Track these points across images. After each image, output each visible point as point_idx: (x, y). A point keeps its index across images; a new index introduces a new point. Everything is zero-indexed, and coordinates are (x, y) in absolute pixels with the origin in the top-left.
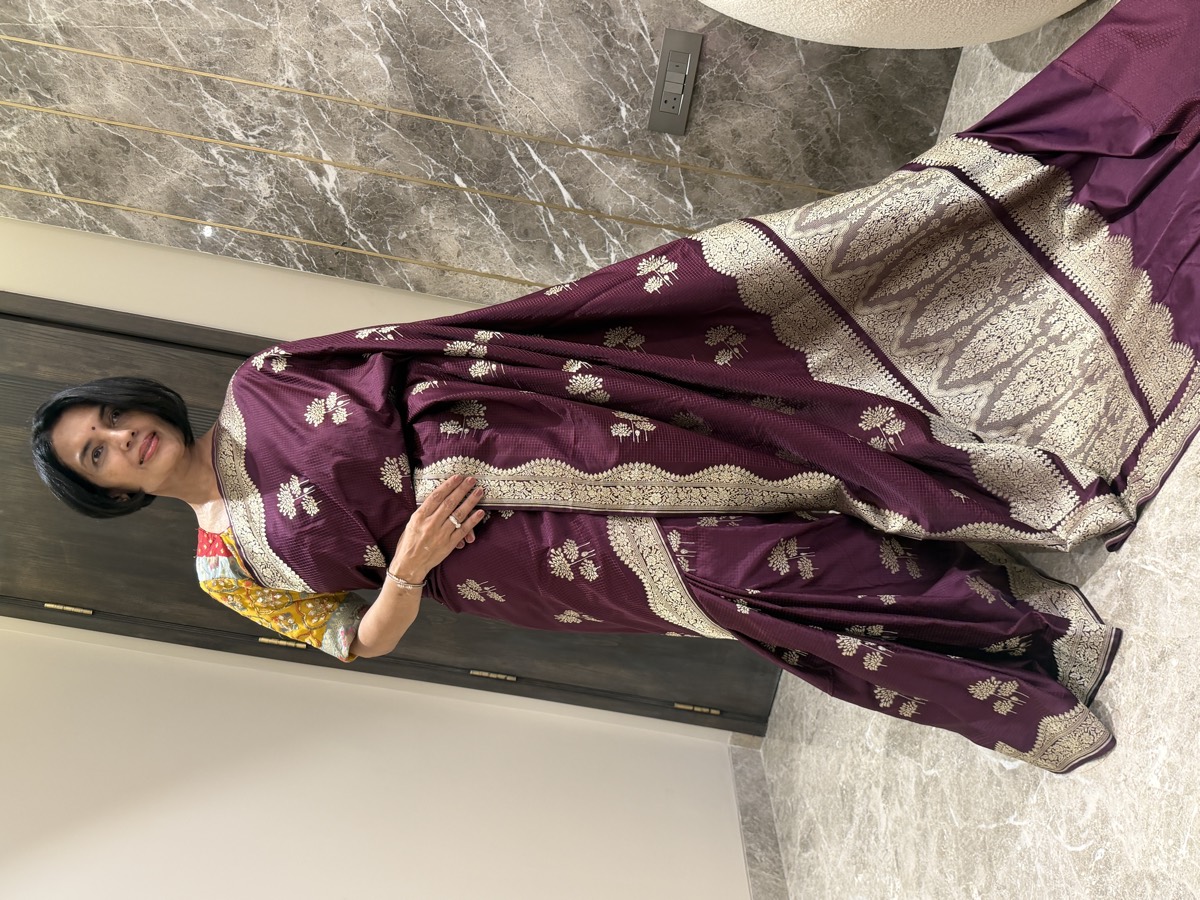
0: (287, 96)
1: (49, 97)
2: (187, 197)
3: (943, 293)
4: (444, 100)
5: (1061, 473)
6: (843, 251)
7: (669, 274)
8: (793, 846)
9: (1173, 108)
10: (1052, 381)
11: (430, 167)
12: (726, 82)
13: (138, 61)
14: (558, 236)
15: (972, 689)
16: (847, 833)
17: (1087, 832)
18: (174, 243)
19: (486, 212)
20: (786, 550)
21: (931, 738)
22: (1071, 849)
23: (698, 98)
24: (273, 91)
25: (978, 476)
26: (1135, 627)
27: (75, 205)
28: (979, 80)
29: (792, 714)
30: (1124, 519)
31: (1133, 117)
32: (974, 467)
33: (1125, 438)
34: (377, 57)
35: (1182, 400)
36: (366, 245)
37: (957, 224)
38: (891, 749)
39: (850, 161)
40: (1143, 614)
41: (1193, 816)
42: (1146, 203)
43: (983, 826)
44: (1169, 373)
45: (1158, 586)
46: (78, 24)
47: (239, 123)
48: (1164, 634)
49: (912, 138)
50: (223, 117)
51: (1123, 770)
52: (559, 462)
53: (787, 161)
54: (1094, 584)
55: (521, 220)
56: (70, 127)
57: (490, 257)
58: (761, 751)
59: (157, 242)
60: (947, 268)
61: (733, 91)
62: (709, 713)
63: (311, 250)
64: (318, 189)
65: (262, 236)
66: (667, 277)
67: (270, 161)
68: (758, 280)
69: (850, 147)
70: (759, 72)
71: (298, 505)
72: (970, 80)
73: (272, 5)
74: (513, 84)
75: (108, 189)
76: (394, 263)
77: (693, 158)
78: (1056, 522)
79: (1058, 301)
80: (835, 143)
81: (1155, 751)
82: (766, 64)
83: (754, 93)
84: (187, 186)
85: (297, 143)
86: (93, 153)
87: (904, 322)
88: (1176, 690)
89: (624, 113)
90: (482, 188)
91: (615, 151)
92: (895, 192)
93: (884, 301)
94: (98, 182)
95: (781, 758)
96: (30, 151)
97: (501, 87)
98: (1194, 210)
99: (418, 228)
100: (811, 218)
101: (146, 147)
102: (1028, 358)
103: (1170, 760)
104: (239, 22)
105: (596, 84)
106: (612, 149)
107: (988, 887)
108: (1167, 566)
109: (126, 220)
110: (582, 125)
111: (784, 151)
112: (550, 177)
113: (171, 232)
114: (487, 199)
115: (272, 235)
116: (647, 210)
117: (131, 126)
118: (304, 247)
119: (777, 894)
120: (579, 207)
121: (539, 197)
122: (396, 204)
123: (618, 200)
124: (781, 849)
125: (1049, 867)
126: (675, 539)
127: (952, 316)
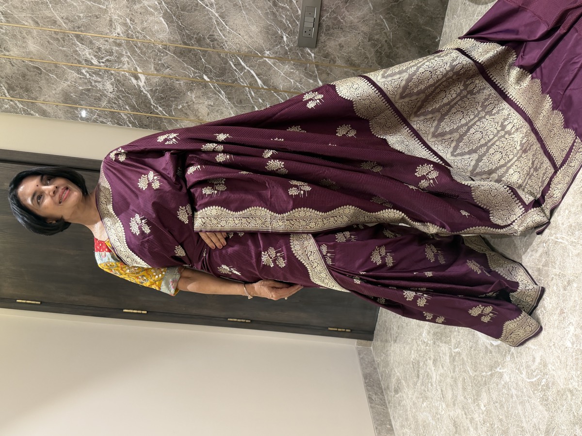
0: (118, 41)
2: (72, 95)
3: (454, 110)
4: (196, 38)
5: (516, 197)
6: (405, 87)
7: (319, 99)
8: (391, 392)
9: (557, 14)
10: (507, 152)
11: (191, 72)
12: (334, 20)
13: (43, 29)
14: (256, 102)
15: (470, 312)
16: (416, 384)
17: (536, 372)
18: (67, 118)
19: (220, 93)
20: (380, 252)
21: (455, 333)
22: (528, 380)
23: (321, 29)
24: (111, 39)
25: (474, 198)
26: (554, 270)
27: (17, 102)
28: (459, 11)
29: (386, 329)
30: (545, 220)
31: (538, 20)
32: (473, 194)
33: (543, 177)
34: (161, 19)
35: (570, 156)
36: (162, 113)
37: (461, 75)
38: (436, 341)
39: (397, 56)
40: (558, 263)
42: (547, 61)
43: (484, 373)
44: (563, 144)
45: (564, 249)
46: (11, 11)
47: (95, 56)
48: (569, 272)
49: (428, 43)
50: (87, 54)
51: (552, 340)
52: (263, 208)
53: (367, 58)
54: (532, 251)
55: (237, 95)
56: (11, 63)
57: (224, 115)
58: (372, 348)
59: (59, 118)
60: (456, 98)
61: (338, 26)
62: (345, 332)
63: (135, 117)
64: (137, 86)
65: (110, 111)
66: (318, 101)
67: (112, 74)
68: (363, 102)
69: (397, 49)
70: (350, 15)
71: (140, 228)
72: (454, 12)
74: (230, 28)
75: (33, 93)
76: (176, 121)
77: (321, 59)
78: (512, 220)
79: (510, 114)
80: (390, 48)
81: (568, 329)
82: (353, 10)
83: (349, 25)
84: (71, 89)
85: (124, 64)
86: (24, 76)
87: (434, 125)
88: (577, 299)
89: (285, 39)
90: (217, 81)
91: (282, 58)
92: (430, 60)
93: (424, 114)
94: (27, 90)
95: (382, 350)
97: (224, 30)
98: (571, 62)
99: (187, 103)
100: (389, 72)
101: (50, 71)
102: (495, 142)
103: (576, 333)
104: (92, 6)
105: (271, 25)
106: (280, 57)
107: (489, 403)
108: (568, 239)
109: (42, 108)
110: (265, 46)
111: (365, 53)
112: (251, 73)
113: (65, 112)
114: (220, 86)
115: (115, 111)
116: (299, 86)
117: (42, 61)
118: (131, 115)
119: (384, 416)
120: (266, 87)
121: (246, 83)
122: (176, 91)
123: (285, 82)
124: (384, 394)
125: (519, 391)
126: (324, 249)
127: (458, 122)
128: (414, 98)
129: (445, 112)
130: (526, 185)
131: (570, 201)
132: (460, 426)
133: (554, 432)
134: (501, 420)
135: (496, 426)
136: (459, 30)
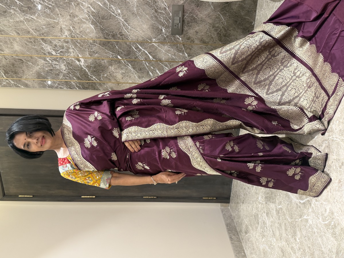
0: (66, 40)
2: (42, 73)
3: (265, 67)
4: (112, 35)
5: (303, 113)
6: (234, 58)
7: (185, 71)
8: (243, 233)
9: (322, 5)
10: (298, 89)
11: (110, 55)
12: (192, 18)
13: (22, 36)
14: (150, 69)
15: (288, 172)
16: (258, 227)
17: (328, 217)
18: (40, 87)
19: (128, 65)
21: (278, 197)
22: (323, 223)
23: (184, 23)
24: (62, 39)
26: (333, 157)
27: (10, 80)
28: (264, 6)
29: (237, 196)
31: (311, 10)
32: (278, 113)
33: (322, 102)
34: (91, 25)
35: (337, 89)
36: (95, 80)
37: (266, 47)
38: (267, 202)
39: (230, 35)
40: (335, 152)
42: (318, 33)
43: (297, 220)
44: (332, 82)
45: (338, 144)
46: (3, 28)
47: (54, 50)
48: (342, 157)
49: (248, 26)
50: (49, 49)
53: (212, 38)
55: (138, 66)
56: (5, 58)
57: (131, 78)
58: (229, 207)
59: (35, 87)
60: (265, 60)
61: (194, 20)
62: (213, 199)
63: (80, 83)
64: (79, 65)
65: (65, 81)
66: (185, 72)
67: (64, 60)
68: (211, 69)
69: (230, 31)
70: (201, 13)
72: (262, 7)
73: (58, 15)
74: (131, 27)
75: (19, 74)
76: (104, 83)
77: (185, 41)
78: (303, 125)
79: (298, 65)
80: (226, 31)
82: (202, 11)
83: (200, 19)
84: (41, 70)
85: (71, 53)
86: (13, 65)
87: (254, 77)
89: (164, 31)
90: (126, 58)
91: (163, 42)
92: (247, 40)
93: (247, 72)
94: (16, 73)
95: (235, 209)
97: (127, 28)
98: (333, 34)
99: (109, 73)
100: (224, 50)
101: (28, 61)
102: (291, 83)
104: (49, 21)
105: (155, 24)
107: (301, 237)
108: (340, 138)
109: (25, 82)
110: (152, 36)
111: (211, 35)
112: (145, 52)
113: (39, 84)
114: (128, 61)
115: (68, 81)
116: (174, 58)
117: (23, 55)
118: (77, 83)
119: (240, 248)
120: (155, 60)
121: (143, 58)
122: (102, 67)
123: (166, 56)
124: (239, 235)
125: (318, 229)
126: (198, 144)
127: (268, 74)
128: (240, 63)
129: (259, 69)
130: (312, 107)
131: (339, 116)
132: (285, 252)
133: (341, 253)
134: (309, 247)
135: (306, 251)
136: (265, 17)
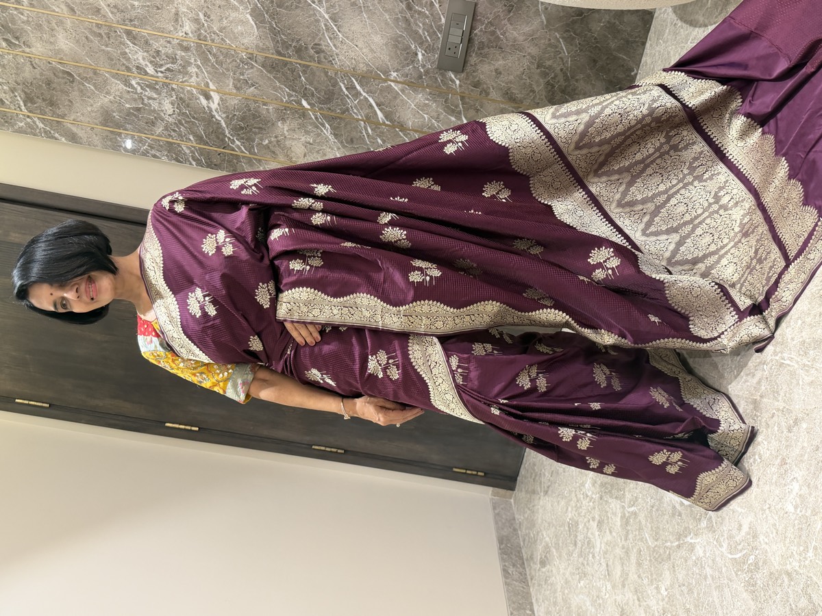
0: (185, 44)
1: (17, 43)
2: (114, 114)
3: (649, 171)
4: (295, 47)
5: (727, 299)
6: (584, 134)
7: (462, 142)
8: (536, 564)
9: (804, 45)
10: (720, 235)
11: (285, 94)
12: (491, 35)
13: (80, 18)
15: (651, 458)
16: (572, 554)
17: (742, 544)
18: (106, 147)
19: (324, 126)
20: (529, 372)
21: (632, 485)
22: (730, 556)
23: (472, 46)
24: (175, 40)
25: (669, 299)
26: (776, 403)
27: (36, 119)
28: (666, 35)
29: (534, 475)
30: (767, 333)
31: (776, 52)
32: (667, 292)
33: (769, 273)
34: (248, 16)
35: (809, 245)
36: (240, 148)
37: (662, 122)
38: (603, 494)
39: (576, 92)
40: (782, 394)
41: (818, 530)
42: (785, 110)
43: (669, 544)
44: (800, 227)
45: (793, 374)
47: (151, 62)
48: (797, 407)
49: (620, 76)
50: (140, 58)
51: (767, 502)
52: (373, 297)
53: (533, 91)
54: (747, 375)
55: (348, 131)
56: (32, 65)
58: (512, 500)
59: (93, 146)
60: (653, 154)
61: (496, 43)
62: (477, 475)
63: (201, 152)
64: (207, 109)
65: (167, 142)
66: (460, 144)
67: (173, 89)
68: (523, 150)
69: (577, 82)
70: (515, 29)
71: (202, 308)
72: (660, 35)
74: (343, 35)
75: (59, 109)
76: (259, 161)
77: (468, 88)
78: (720, 332)
79: (727, 181)
80: (567, 80)
81: (790, 487)
82: (519, 23)
83: (511, 43)
84: (115, 107)
85: (192, 76)
86: (49, 83)
87: (621, 189)
88: (805, 445)
89: (420, 57)
90: (321, 109)
91: (414, 84)
93: (608, 174)
94: (52, 104)
95: (526, 505)
96: (4, 81)
97: (335, 38)
98: (819, 114)
99: (276, 137)
100: (563, 111)
101: (86, 79)
102: (705, 219)
103: (802, 492)
105: (401, 36)
106: (412, 82)
107: (672, 586)
108: (799, 360)
109: (72, 130)
110: (391, 65)
111: (531, 84)
112: (369, 101)
113: (103, 139)
114: (325, 117)
115: (174, 141)
116: (435, 124)
117: (75, 64)
118: (196, 149)
119: (523, 597)
120: (389, 123)
121: (361, 115)
122: (261, 120)
123: (416, 118)
124: (526, 566)
125: (715, 570)
126: (454, 361)
127: (654, 188)
128: (595, 149)
129: (636, 173)
130: (744, 282)
131: (805, 308)
134: (688, 611)
136: (665, 60)
